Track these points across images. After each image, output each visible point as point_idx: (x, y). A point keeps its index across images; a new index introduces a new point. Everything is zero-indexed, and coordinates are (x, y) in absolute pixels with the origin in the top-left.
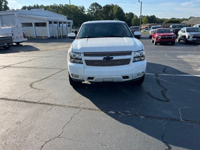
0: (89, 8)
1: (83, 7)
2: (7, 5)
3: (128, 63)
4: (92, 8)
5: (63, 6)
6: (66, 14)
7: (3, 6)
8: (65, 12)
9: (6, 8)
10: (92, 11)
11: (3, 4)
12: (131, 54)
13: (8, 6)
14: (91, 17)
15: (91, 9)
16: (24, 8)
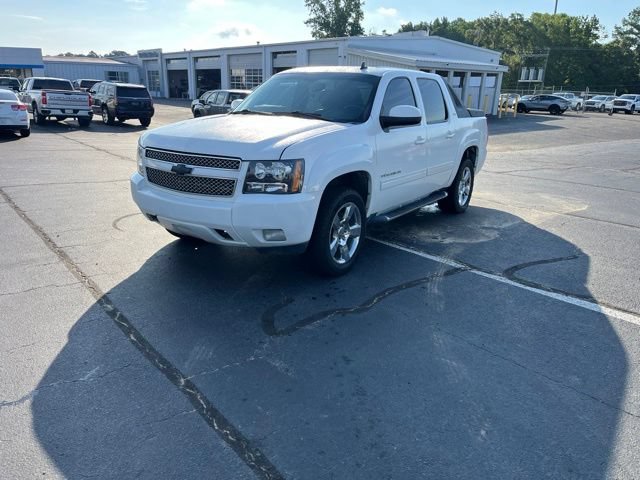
0: (620, 25)
1: (595, 21)
2: (360, 22)
3: (230, 193)
4: (632, 25)
5: (521, 19)
6: (526, 44)
7: (350, 24)
8: (525, 38)
9: (357, 30)
10: (631, 32)
11: (351, 20)
12: (237, 168)
13: (362, 26)
14: (622, 57)
15: (629, 28)
16: (408, 29)
